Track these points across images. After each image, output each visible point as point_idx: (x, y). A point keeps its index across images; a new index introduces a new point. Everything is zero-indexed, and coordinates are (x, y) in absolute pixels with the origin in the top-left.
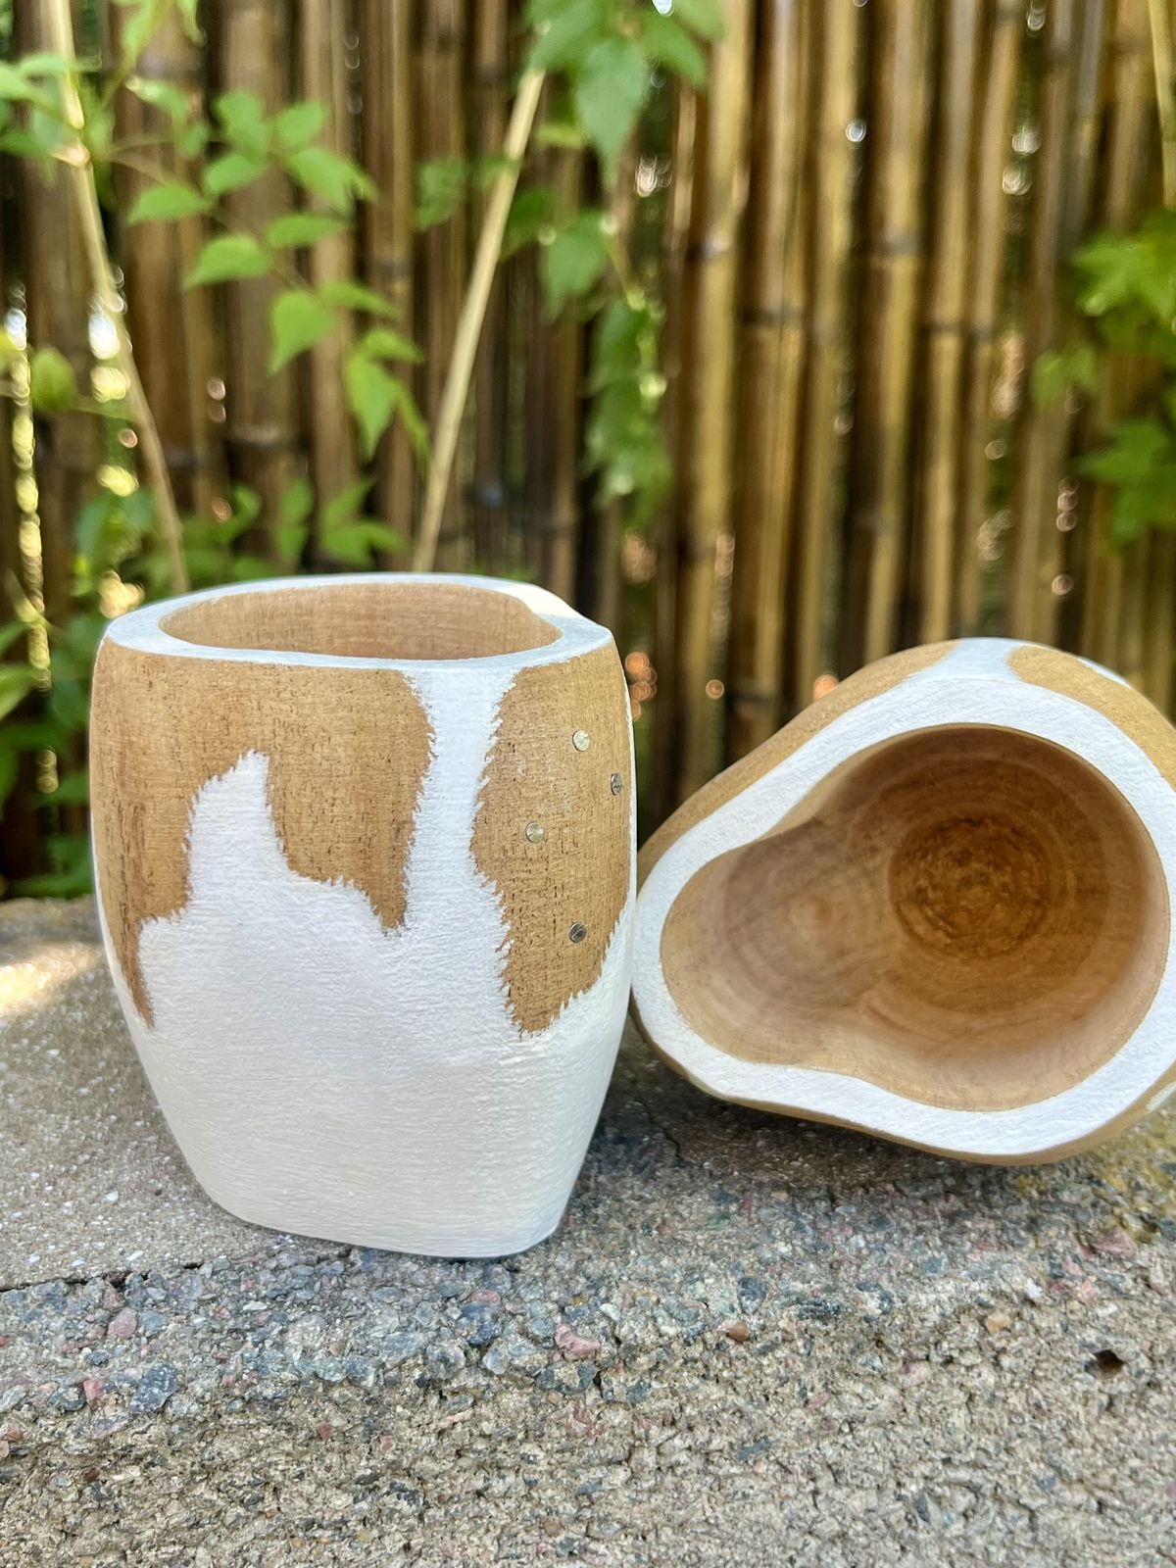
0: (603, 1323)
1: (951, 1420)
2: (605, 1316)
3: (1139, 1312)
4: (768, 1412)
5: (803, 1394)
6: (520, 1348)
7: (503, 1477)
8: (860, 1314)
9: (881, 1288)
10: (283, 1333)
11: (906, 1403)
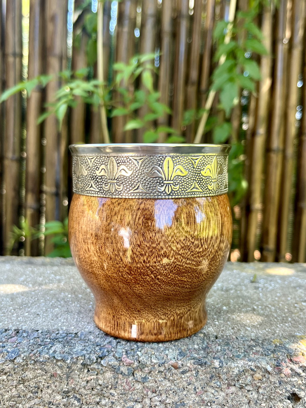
0: (136, 357)
2: (137, 355)
4: (184, 393)
6: (111, 359)
7: (105, 400)
8: (213, 366)
9: (220, 359)
10: (51, 347)
11: (228, 399)
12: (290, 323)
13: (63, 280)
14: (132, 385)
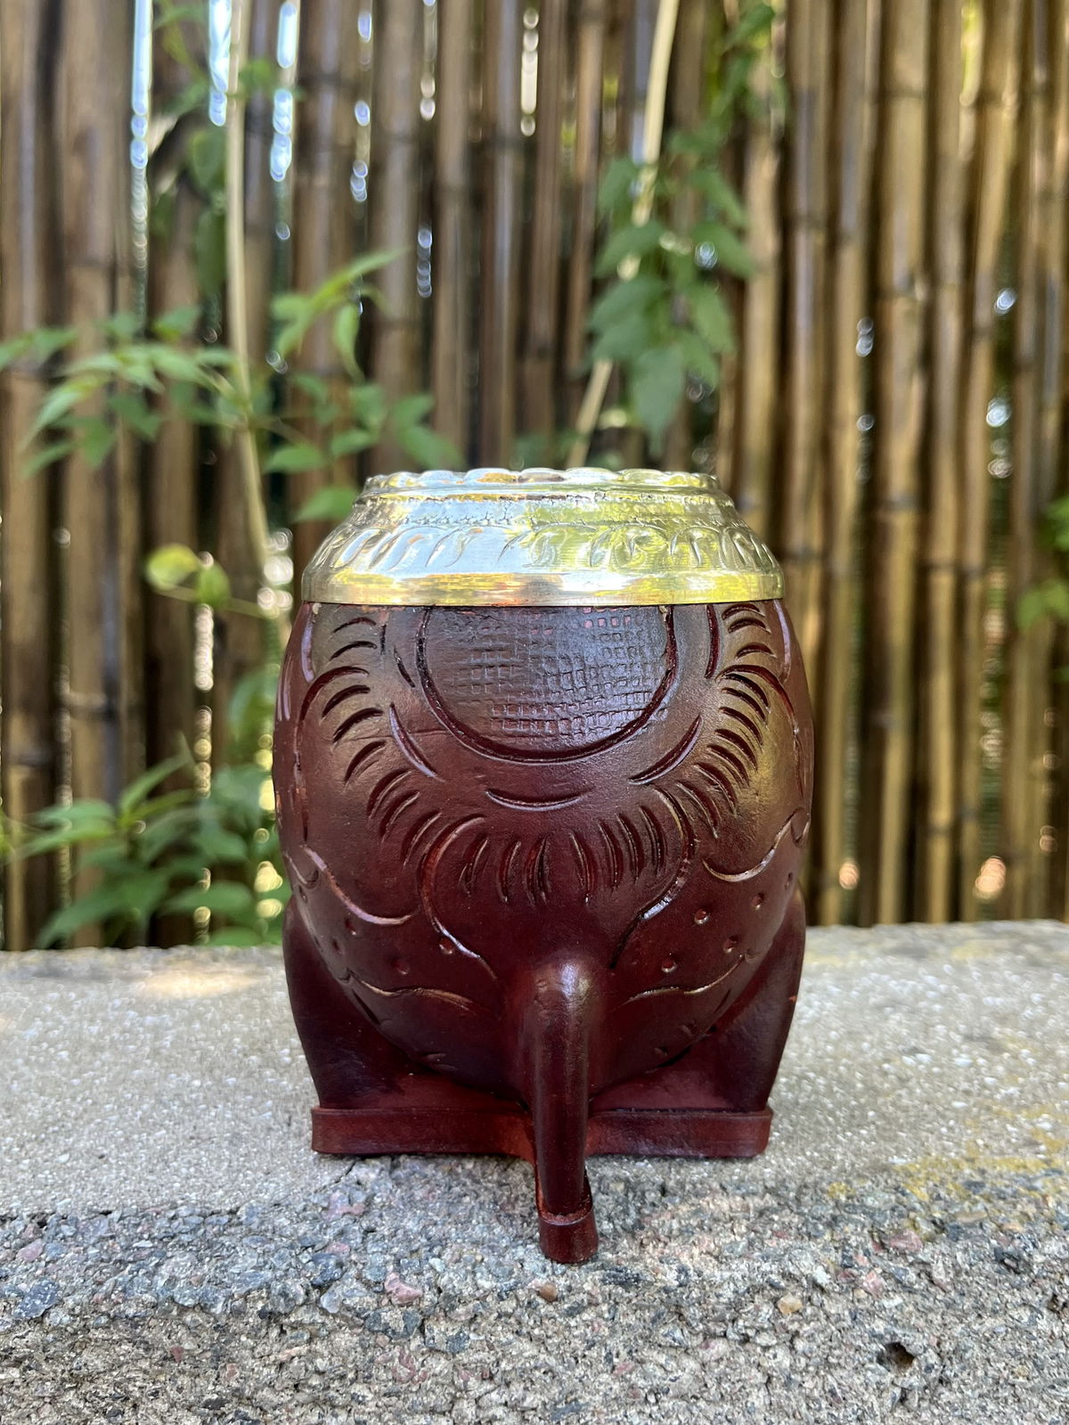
0: (428, 1275)
1: (749, 1399)
2: (432, 1268)
3: (923, 1307)
4: (577, 1374)
5: (609, 1358)
6: (353, 1290)
7: (336, 1416)
8: (659, 1284)
9: (680, 1262)
10: (158, 1265)
11: (706, 1378)
12: (872, 1127)
13: (168, 1029)
14: (417, 1365)
